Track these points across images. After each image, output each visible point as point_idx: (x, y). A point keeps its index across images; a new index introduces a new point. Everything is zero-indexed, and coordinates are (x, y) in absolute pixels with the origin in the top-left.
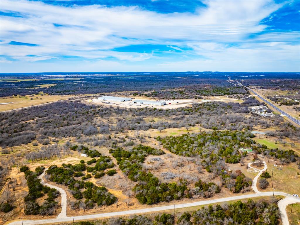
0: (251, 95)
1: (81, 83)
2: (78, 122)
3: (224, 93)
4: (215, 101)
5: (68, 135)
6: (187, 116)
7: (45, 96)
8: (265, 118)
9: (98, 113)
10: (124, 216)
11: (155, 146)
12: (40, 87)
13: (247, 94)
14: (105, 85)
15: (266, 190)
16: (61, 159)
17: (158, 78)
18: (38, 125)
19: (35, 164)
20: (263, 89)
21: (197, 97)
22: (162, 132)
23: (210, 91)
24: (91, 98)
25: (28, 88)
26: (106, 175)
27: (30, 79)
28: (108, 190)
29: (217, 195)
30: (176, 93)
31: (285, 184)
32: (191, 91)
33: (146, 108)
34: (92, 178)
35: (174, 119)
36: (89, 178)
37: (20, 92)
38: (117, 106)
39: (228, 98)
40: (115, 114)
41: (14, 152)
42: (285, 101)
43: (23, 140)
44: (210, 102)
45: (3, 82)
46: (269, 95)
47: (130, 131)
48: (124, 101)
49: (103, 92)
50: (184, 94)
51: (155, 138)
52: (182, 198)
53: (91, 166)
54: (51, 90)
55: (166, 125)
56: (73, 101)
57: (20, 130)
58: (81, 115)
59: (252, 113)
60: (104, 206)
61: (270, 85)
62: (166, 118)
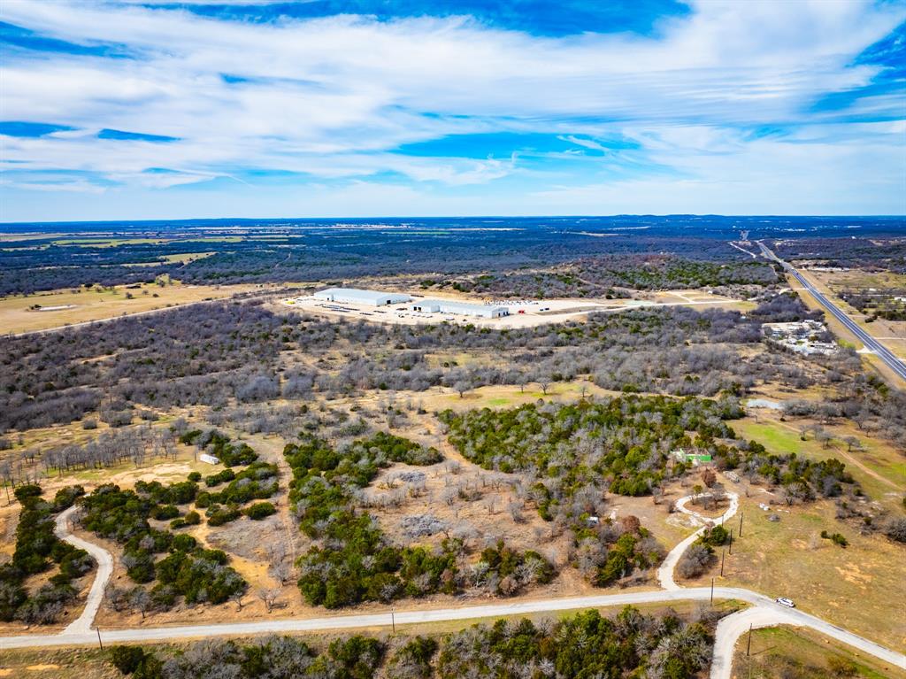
0: (788, 286)
1: (287, 250)
2: (231, 361)
3: (703, 281)
4: (667, 304)
5: (189, 402)
6: (562, 350)
7: (170, 287)
8: (804, 358)
9: (296, 337)
10: (247, 638)
11: (428, 437)
12: (165, 261)
13: (777, 286)
14: (356, 256)
15: (701, 580)
16: (140, 468)
17: (521, 236)
18: (116, 371)
19: (66, 480)
20: (834, 269)
21: (613, 293)
22: (468, 397)
23: (658, 275)
24: (297, 292)
25: (130, 265)
26: (244, 517)
27: (148, 238)
28: (231, 561)
29: (539, 591)
30: (552, 281)
31: (769, 565)
32: (598, 275)
33: (445, 323)
34: (200, 526)
35: (516, 359)
36: (193, 524)
37: (104, 277)
38: (362, 317)
39: (713, 297)
40: (347, 341)
41: (25, 444)
42: (891, 307)
43: (60, 411)
44: (650, 309)
45: (68, 248)
46: (847, 287)
47: (373, 391)
48: (389, 302)
49: (338, 278)
50: (575, 284)
51: (436, 414)
52: (434, 593)
53: (213, 491)
54: (193, 269)
55: (484, 375)
56: (243, 301)
57: (63, 384)
58: (247, 342)
59: (770, 344)
60: (202, 605)
61: (860, 257)
62: (496, 355)
